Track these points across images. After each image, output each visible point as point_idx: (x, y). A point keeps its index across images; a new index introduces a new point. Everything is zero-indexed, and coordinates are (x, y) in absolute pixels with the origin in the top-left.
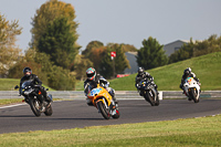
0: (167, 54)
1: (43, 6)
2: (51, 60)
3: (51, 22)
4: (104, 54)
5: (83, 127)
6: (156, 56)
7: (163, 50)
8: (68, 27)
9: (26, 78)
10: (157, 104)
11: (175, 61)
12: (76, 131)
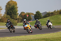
0: (43, 16)
1: (8, 2)
2: (10, 17)
3: (11, 7)
4: (25, 15)
5: (19, 36)
6: (39, 16)
7: (41, 14)
8: (15, 8)
9: (8, 22)
10: (41, 29)
11: (45, 18)
12: (17, 37)
